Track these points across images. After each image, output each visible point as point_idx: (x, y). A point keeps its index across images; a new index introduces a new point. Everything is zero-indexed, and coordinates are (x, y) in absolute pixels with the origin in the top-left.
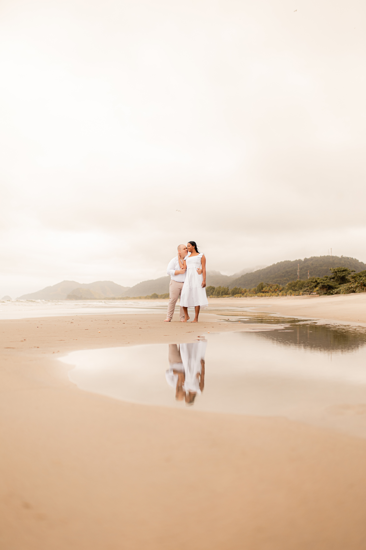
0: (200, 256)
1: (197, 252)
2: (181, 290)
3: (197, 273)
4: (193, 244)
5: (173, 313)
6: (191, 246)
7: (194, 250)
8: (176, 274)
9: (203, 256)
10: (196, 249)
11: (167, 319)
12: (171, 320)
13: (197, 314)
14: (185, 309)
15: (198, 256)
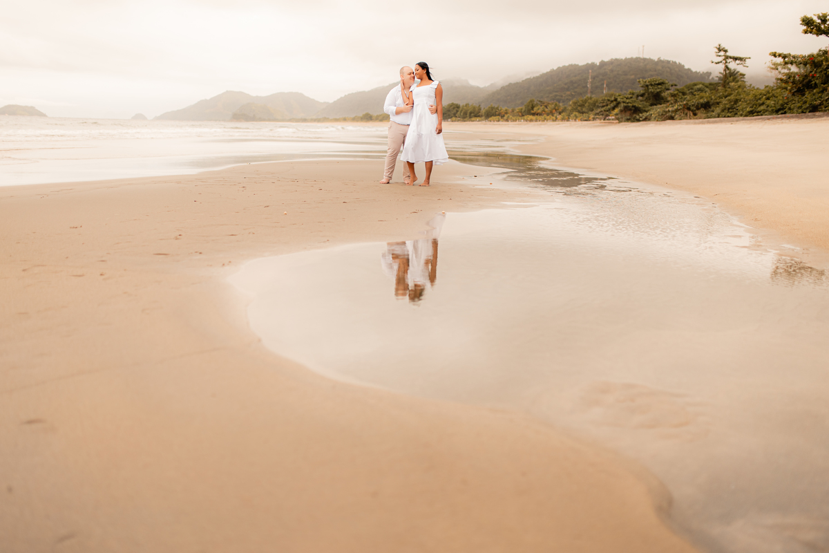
0: (434, 85)
1: (430, 79)
2: (404, 137)
3: (430, 112)
4: (424, 66)
5: (392, 171)
6: (420, 69)
7: (425, 76)
8: (398, 113)
9: (439, 85)
10: (428, 74)
11: (384, 180)
12: (390, 181)
13: (428, 174)
14: (411, 165)
15: (431, 86)
